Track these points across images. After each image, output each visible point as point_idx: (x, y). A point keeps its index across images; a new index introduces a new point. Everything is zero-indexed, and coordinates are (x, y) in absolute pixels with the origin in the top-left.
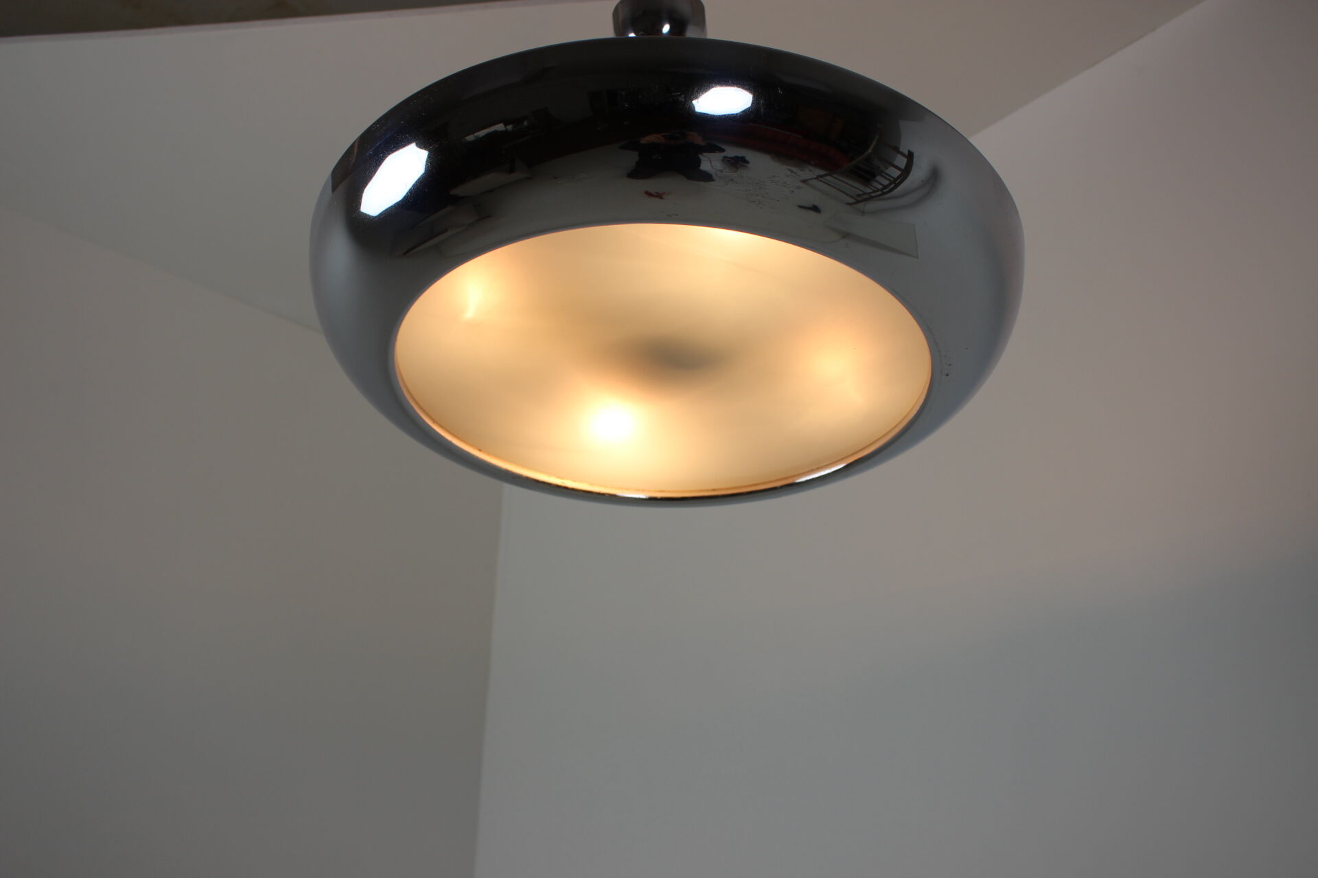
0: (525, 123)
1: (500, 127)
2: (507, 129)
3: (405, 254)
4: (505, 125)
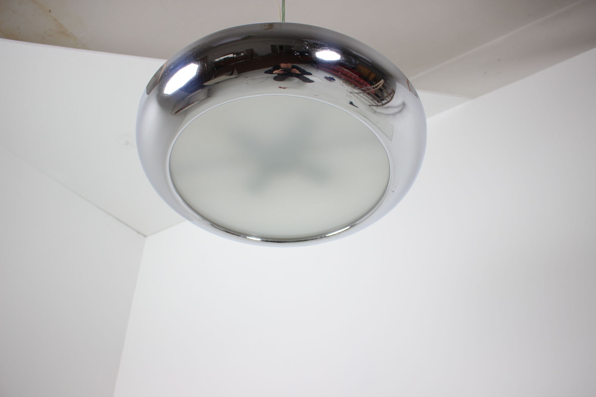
0: (242, 54)
1: (231, 56)
2: (234, 57)
3: (176, 113)
4: (234, 55)
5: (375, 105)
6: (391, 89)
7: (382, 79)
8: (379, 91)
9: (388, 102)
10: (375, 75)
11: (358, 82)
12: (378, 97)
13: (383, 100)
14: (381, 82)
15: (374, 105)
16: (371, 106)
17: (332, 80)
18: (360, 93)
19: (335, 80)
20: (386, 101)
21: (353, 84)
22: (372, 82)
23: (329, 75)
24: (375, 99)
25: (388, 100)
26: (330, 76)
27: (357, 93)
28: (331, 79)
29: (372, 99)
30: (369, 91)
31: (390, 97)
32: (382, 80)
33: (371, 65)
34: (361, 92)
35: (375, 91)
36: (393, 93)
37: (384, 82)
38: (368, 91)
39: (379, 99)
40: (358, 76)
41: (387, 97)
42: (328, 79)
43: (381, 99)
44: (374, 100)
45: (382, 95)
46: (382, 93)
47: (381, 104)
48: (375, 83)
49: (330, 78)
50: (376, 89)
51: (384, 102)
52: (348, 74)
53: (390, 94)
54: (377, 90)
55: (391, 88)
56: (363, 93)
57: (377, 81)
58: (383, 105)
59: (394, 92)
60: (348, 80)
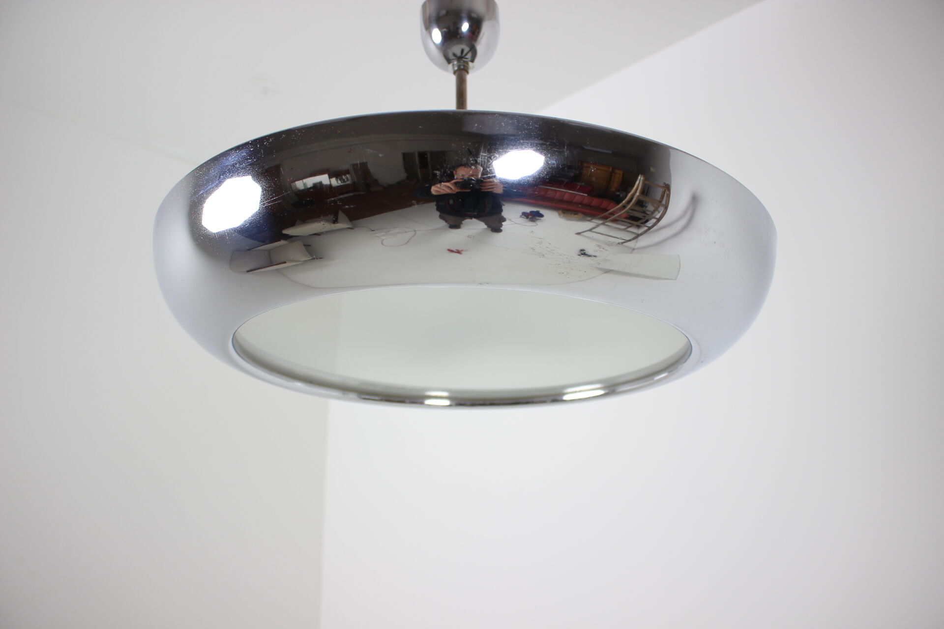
5: (633, 236)
6: (661, 187)
7: (639, 175)
8: (636, 208)
9: (659, 220)
10: (621, 173)
11: (588, 206)
12: (636, 219)
13: (647, 221)
14: (637, 182)
15: (628, 239)
16: (624, 242)
17: (537, 218)
18: (598, 226)
19: (542, 216)
20: (653, 221)
21: (580, 214)
22: (618, 193)
23: (528, 209)
24: (632, 225)
25: (658, 216)
26: (531, 210)
27: (590, 230)
28: (534, 217)
29: (623, 227)
30: (616, 215)
31: (662, 209)
32: (639, 178)
33: (610, 152)
34: (600, 222)
35: (628, 212)
36: (667, 192)
37: (644, 181)
38: (613, 217)
39: (638, 223)
40: (586, 195)
41: (656, 210)
42: (530, 217)
43: (641, 221)
44: (629, 227)
45: (644, 212)
46: (644, 209)
47: (646, 228)
48: (625, 193)
49: (532, 213)
50: (629, 207)
51: (650, 224)
52: (566, 197)
53: (660, 202)
54: (631, 210)
55: (662, 184)
56: (603, 224)
57: (627, 185)
58: (650, 228)
59: (667, 187)
60: (568, 208)
